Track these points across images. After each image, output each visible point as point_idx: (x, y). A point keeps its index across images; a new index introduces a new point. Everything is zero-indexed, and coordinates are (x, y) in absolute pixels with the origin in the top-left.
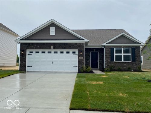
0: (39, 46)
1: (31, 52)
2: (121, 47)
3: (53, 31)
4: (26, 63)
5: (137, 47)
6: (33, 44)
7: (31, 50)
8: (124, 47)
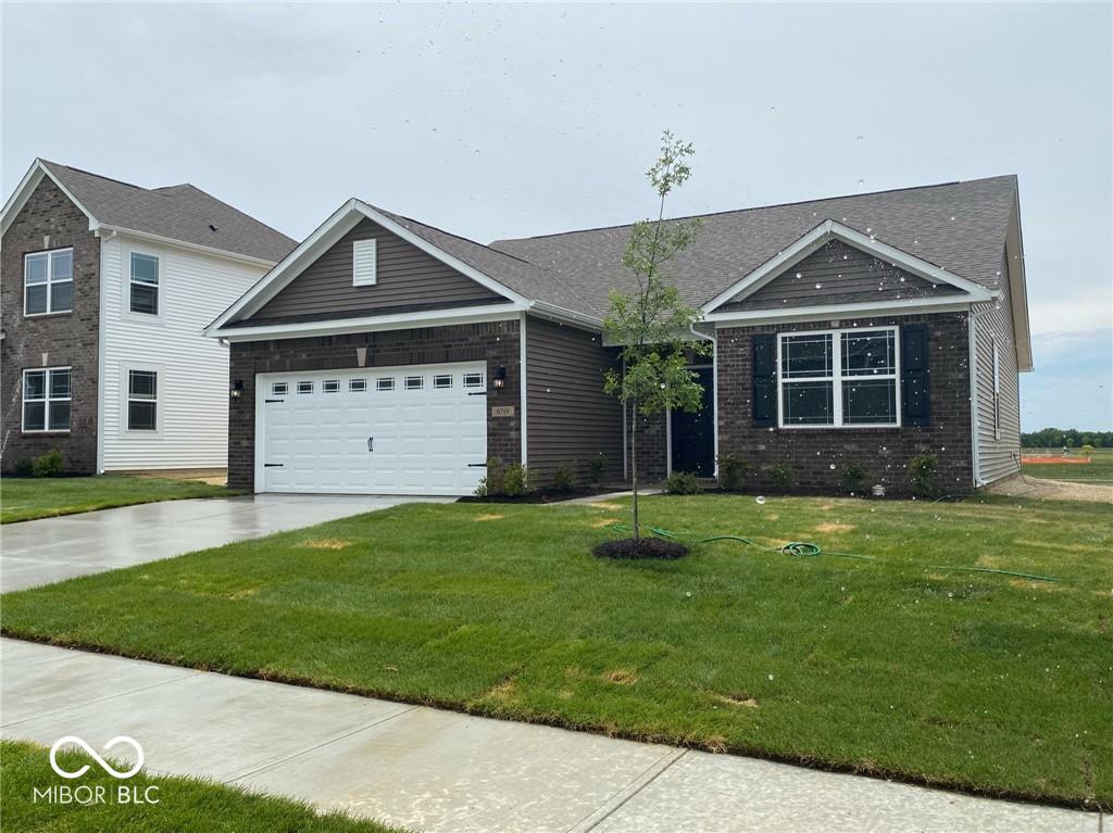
0: (304, 356)
1: (280, 389)
2: (826, 325)
3: (364, 265)
4: (253, 448)
5: (938, 318)
6: (281, 344)
7: (280, 378)
8: (846, 323)
